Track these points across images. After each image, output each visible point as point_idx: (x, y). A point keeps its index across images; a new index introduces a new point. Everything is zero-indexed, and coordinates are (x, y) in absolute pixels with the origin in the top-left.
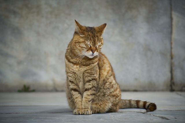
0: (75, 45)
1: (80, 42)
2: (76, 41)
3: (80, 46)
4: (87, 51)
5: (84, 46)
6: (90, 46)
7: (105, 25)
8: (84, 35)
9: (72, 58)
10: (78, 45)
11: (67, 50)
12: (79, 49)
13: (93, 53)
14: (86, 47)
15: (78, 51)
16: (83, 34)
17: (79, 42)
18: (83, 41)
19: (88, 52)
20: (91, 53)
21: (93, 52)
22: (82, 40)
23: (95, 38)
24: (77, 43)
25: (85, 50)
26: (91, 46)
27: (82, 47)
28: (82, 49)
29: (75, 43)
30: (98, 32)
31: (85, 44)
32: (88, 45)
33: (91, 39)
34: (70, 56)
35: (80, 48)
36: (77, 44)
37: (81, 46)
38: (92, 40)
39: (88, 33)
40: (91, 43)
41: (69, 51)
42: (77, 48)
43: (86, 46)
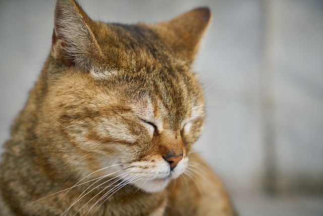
0: (63, 133)
1: (98, 113)
2: (71, 107)
3: (93, 136)
4: (141, 158)
5: (121, 132)
6: (151, 129)
7: (204, 14)
8: (118, 67)
9: (34, 194)
10: (85, 132)
11: (9, 144)
12: (85, 152)
13: (172, 169)
14: (131, 138)
15: (77, 163)
16: (113, 62)
17: (91, 114)
18: (115, 101)
19: (143, 163)
20: (162, 166)
21: (171, 162)
22: (105, 99)
23: (174, 82)
24: (78, 117)
25: (128, 153)
26: (161, 128)
27: (109, 140)
28: (105, 150)
29: (65, 118)
30: (176, 49)
31: (125, 120)
32: (141, 127)
33: (156, 87)
34: (24, 181)
35: (92, 145)
36: (77, 124)
37: (103, 134)
38: (163, 93)
39: (138, 54)
40: (163, 111)
41: (17, 150)
42: (74, 145)
43: (134, 132)
